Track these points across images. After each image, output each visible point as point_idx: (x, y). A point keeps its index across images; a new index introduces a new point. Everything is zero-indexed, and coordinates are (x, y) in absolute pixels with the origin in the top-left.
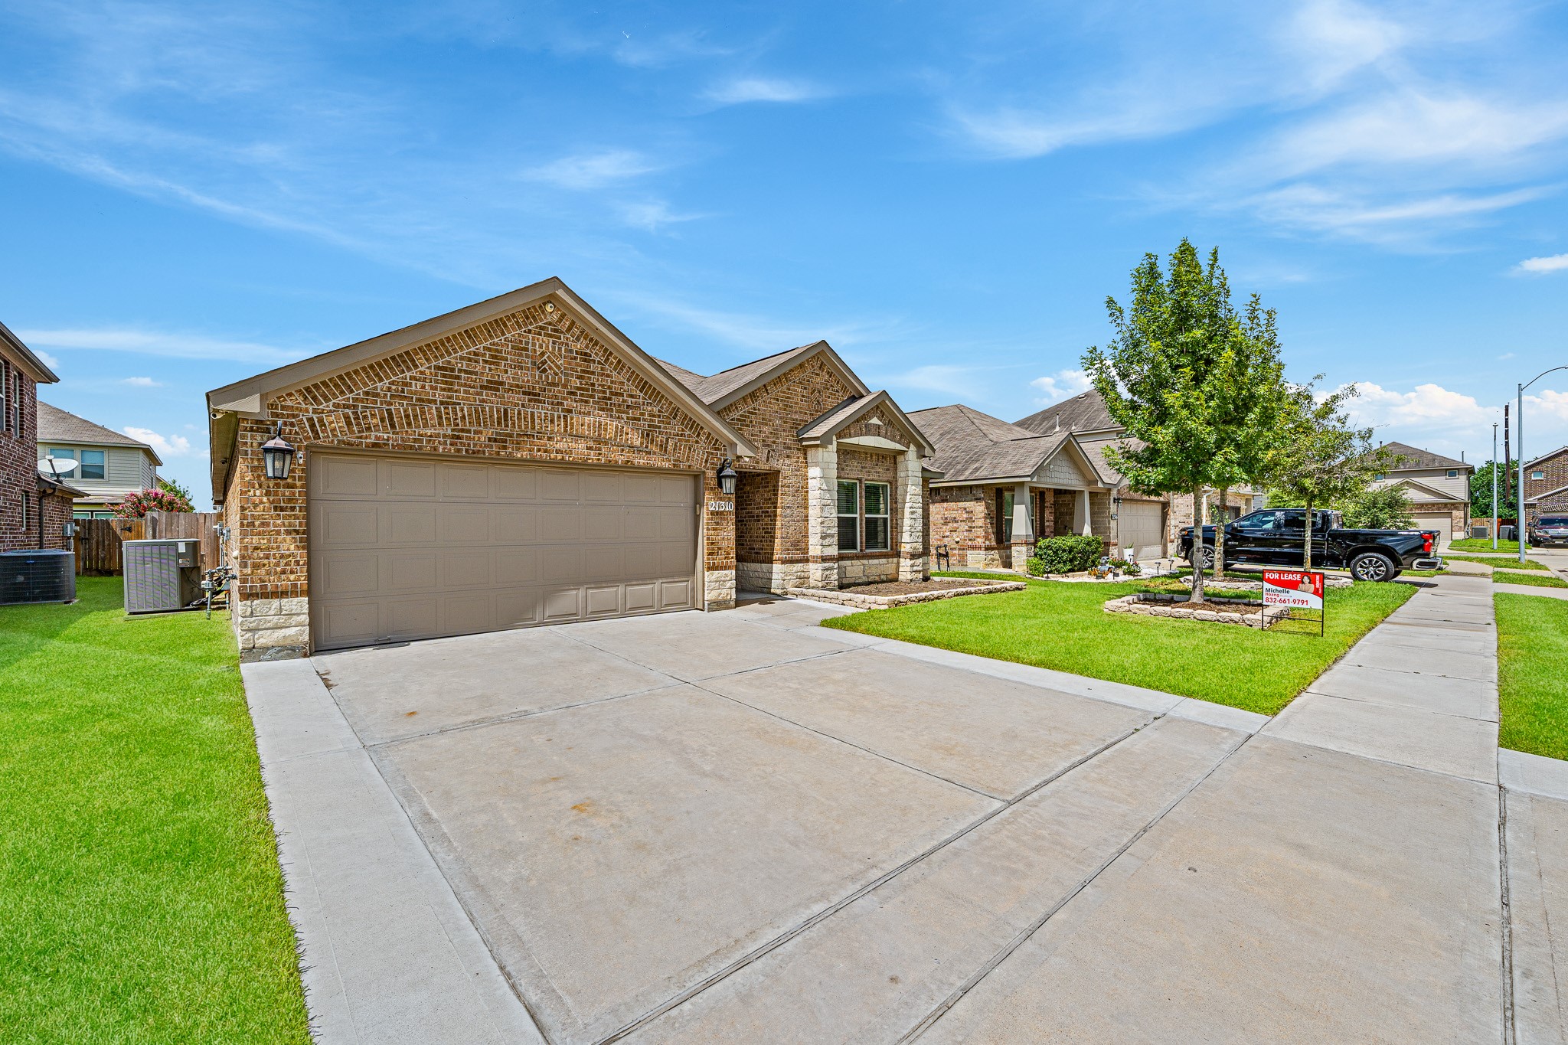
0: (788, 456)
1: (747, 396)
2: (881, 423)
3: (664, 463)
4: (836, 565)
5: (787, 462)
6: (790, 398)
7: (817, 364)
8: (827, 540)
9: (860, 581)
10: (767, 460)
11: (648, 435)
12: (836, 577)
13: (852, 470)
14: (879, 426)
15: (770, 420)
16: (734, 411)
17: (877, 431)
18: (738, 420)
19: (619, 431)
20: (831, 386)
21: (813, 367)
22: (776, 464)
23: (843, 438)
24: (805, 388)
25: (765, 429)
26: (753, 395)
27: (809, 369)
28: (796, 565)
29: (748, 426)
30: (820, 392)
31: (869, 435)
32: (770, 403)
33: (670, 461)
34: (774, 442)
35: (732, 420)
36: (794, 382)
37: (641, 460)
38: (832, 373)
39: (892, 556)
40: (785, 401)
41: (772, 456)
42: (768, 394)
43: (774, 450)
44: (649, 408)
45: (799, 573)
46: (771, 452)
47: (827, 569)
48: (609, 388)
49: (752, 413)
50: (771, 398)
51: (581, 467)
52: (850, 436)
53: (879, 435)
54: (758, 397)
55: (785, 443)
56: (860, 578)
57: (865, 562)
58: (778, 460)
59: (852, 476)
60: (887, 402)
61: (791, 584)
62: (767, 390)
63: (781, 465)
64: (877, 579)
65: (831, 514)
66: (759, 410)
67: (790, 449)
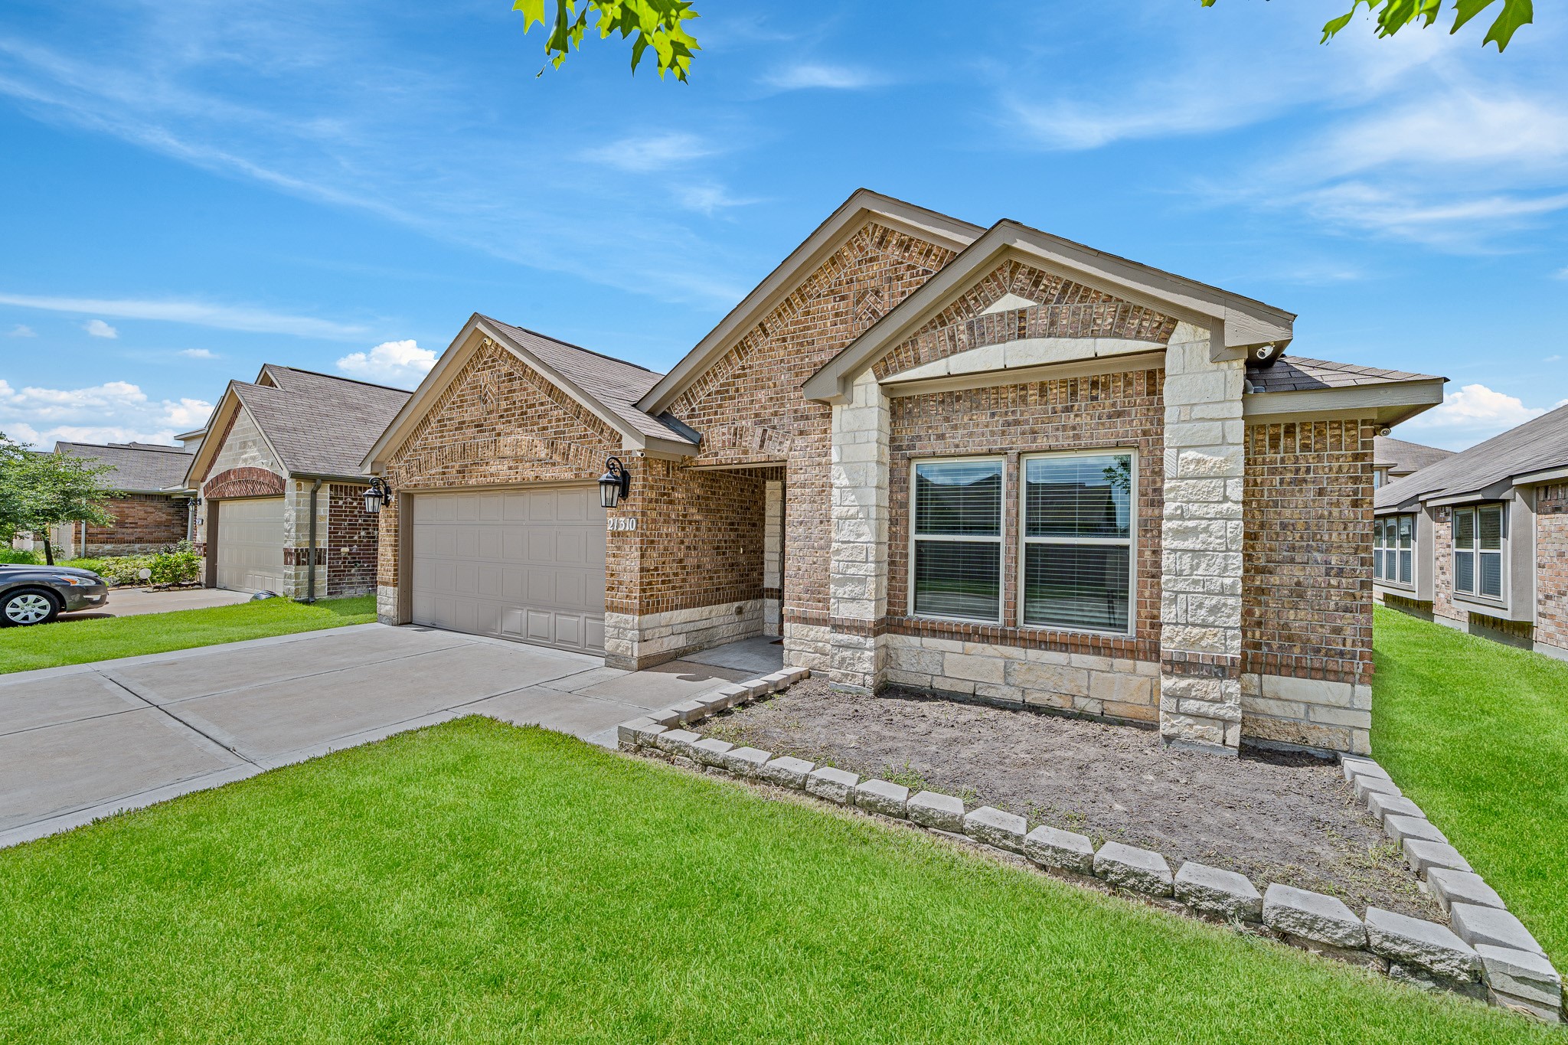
0: (801, 433)
1: (731, 351)
2: (1026, 303)
3: (566, 474)
4: (870, 642)
5: (800, 442)
6: (808, 328)
7: (869, 243)
8: (848, 588)
9: (992, 693)
10: (761, 446)
11: (553, 443)
12: (869, 666)
13: (971, 435)
14: (1023, 312)
15: (769, 379)
16: (711, 381)
17: (1019, 326)
18: (717, 392)
19: (532, 446)
20: (909, 267)
21: (861, 249)
22: (776, 451)
23: (895, 372)
24: (843, 298)
25: (761, 395)
26: (742, 349)
27: (852, 256)
28: (816, 628)
29: (732, 398)
30: (877, 293)
31: (983, 344)
32: (771, 349)
33: (572, 471)
34: (776, 414)
35: (709, 395)
36: (819, 296)
37: (547, 474)
38: (911, 240)
39: (1132, 652)
40: (798, 337)
41: (770, 439)
42: (767, 335)
43: (774, 428)
44: (556, 413)
45: (820, 644)
46: (769, 432)
47: (847, 647)
48: (526, 401)
49: (739, 376)
50: (772, 341)
51: (505, 487)
52: (918, 362)
53: (1021, 336)
54: (750, 347)
55: (796, 411)
56: (990, 686)
57: (1015, 652)
58: (781, 443)
59: (971, 449)
60: (1020, 244)
61: (802, 659)
62: (764, 331)
63: (786, 450)
64: (1057, 702)
65: (859, 535)
66: (751, 367)
67: (807, 418)
